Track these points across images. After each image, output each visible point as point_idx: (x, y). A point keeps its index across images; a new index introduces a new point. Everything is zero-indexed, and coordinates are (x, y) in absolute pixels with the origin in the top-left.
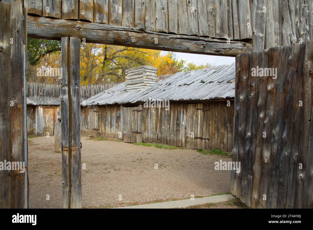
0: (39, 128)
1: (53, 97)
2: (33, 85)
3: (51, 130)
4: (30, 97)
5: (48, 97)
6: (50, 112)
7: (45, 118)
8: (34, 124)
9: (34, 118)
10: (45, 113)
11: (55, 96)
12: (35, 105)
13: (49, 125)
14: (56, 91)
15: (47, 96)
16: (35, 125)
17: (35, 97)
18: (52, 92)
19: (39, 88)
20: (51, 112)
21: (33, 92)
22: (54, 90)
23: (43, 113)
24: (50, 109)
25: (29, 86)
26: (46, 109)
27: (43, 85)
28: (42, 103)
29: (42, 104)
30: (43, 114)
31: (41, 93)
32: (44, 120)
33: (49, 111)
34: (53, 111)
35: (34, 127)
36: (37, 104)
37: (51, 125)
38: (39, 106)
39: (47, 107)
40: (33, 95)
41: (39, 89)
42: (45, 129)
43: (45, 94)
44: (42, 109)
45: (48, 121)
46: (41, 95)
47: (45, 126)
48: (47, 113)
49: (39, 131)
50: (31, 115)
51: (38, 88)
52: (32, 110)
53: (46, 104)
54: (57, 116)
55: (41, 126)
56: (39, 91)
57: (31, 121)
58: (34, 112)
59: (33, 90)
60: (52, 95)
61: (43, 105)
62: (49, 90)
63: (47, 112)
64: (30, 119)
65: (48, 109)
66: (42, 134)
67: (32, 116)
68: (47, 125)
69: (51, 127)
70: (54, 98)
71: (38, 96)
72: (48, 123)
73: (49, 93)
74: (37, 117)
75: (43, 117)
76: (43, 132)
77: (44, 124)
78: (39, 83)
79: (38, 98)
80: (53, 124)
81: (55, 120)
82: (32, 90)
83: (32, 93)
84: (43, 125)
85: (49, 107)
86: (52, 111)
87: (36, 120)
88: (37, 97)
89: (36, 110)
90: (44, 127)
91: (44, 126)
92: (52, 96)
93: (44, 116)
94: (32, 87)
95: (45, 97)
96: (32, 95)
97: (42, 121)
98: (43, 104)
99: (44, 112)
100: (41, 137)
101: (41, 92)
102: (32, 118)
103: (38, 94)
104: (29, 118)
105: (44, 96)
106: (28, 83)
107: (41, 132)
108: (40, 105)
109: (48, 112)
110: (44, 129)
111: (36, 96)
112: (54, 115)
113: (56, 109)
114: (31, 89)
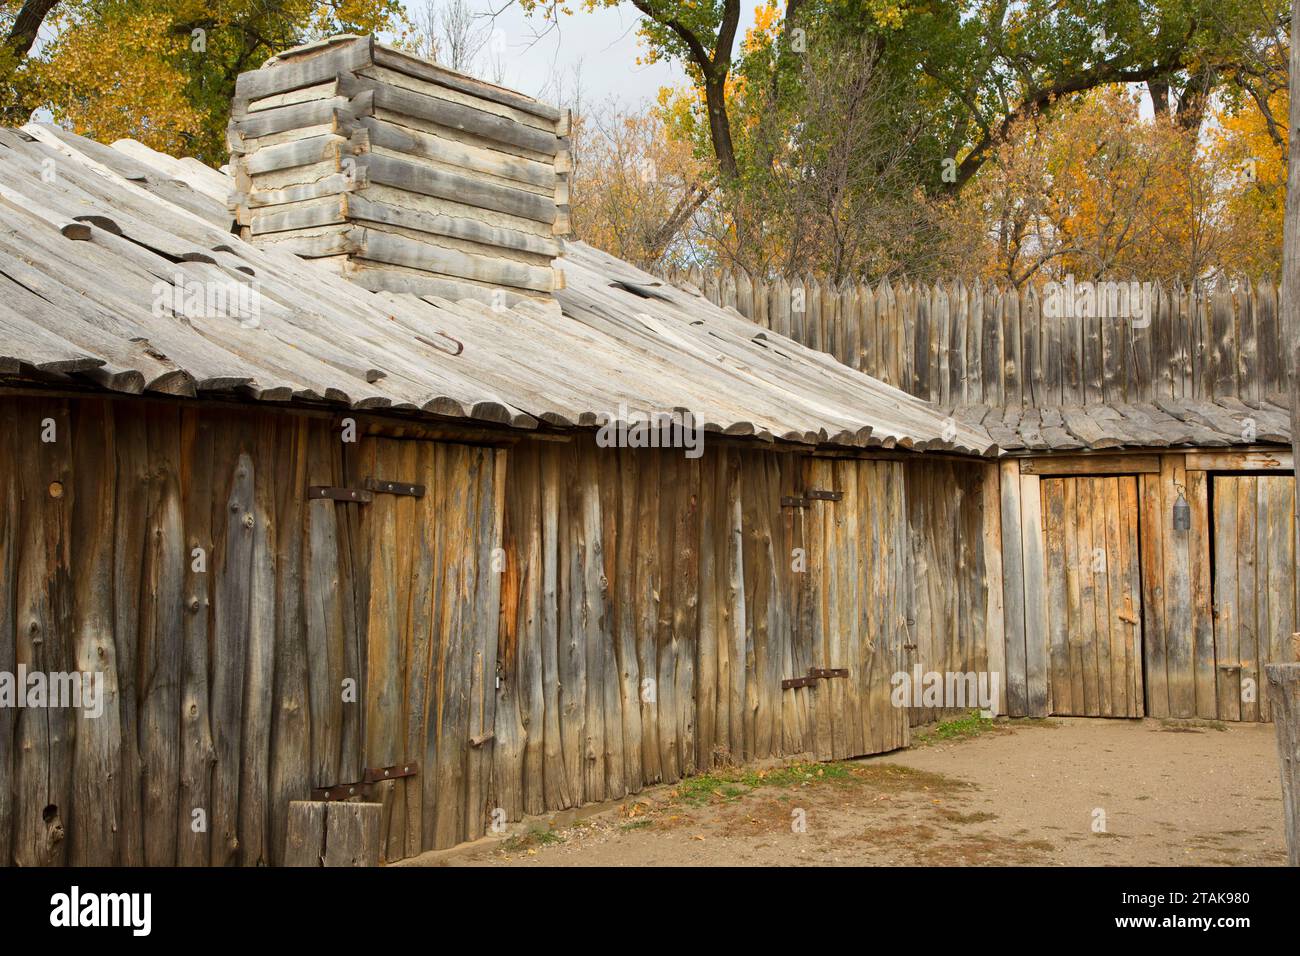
0: (1017, 651)
1: (1104, 390)
2: (954, 307)
3: (1120, 668)
4: (934, 396)
5: (1068, 393)
6: (1099, 511)
7: (1059, 559)
8: (978, 617)
9: (977, 565)
10: (1062, 520)
11: (1118, 380)
12: (975, 455)
13: (1103, 626)
14: (1126, 337)
15: (1055, 381)
16: (984, 625)
17: (972, 394)
18: (1095, 348)
19: (994, 326)
20: (1114, 509)
21: (953, 358)
22: (1113, 335)
23: (1045, 519)
24: (1098, 482)
25: (921, 313)
26: (1071, 482)
27: (1026, 297)
28: (1030, 436)
29: (1032, 443)
30: (1046, 530)
31: (1010, 364)
32: (1057, 583)
33: (1093, 499)
34: (1131, 498)
35: (981, 645)
36: (994, 447)
37: (1119, 626)
38: (1005, 459)
39: (1077, 468)
40: (956, 385)
41: (994, 337)
42: (1067, 658)
43: (1038, 372)
44: (1032, 483)
45: (1088, 591)
46: (1010, 382)
47: (1065, 634)
48: (1078, 523)
49: (1018, 677)
50: (946, 543)
51: (989, 326)
52: (959, 494)
53: (1058, 439)
54: (1169, 540)
55: (1037, 633)
56: (994, 348)
57: (953, 592)
58: (971, 515)
59: (954, 342)
60: (1098, 371)
61: (1040, 454)
62: (1073, 339)
63: (1075, 506)
64: (943, 575)
65: (1085, 484)
66: (1041, 702)
67: (956, 551)
68: (1087, 625)
69: (1119, 645)
70: (1114, 394)
71: (993, 388)
72: (1088, 607)
73: (1072, 359)
74: (992, 558)
75: (1050, 552)
76: (1052, 689)
77: (1060, 617)
78: (996, 290)
79: (991, 402)
80: (1137, 619)
81: (1152, 577)
82: (945, 347)
83: (945, 366)
84: (1050, 626)
85: (1087, 467)
86: (1122, 497)
87: (992, 581)
88: (985, 396)
89: (989, 494)
90: (1058, 640)
91: (1058, 631)
92: (1098, 384)
93: (1056, 546)
94: (940, 328)
95: (1042, 395)
96: (947, 381)
97: (1044, 591)
98: (1040, 441)
99: (1054, 508)
100: (1039, 732)
101: (1009, 355)
102: (957, 567)
103: (989, 376)
104: (935, 569)
105: (1037, 382)
106: (918, 296)
107: (1039, 686)
108: (1015, 454)
109: (1083, 510)
110: (1059, 662)
111: (977, 391)
112: (1141, 534)
113: (1151, 479)
114: (940, 337)
